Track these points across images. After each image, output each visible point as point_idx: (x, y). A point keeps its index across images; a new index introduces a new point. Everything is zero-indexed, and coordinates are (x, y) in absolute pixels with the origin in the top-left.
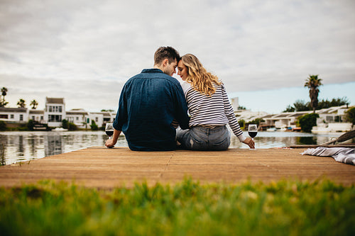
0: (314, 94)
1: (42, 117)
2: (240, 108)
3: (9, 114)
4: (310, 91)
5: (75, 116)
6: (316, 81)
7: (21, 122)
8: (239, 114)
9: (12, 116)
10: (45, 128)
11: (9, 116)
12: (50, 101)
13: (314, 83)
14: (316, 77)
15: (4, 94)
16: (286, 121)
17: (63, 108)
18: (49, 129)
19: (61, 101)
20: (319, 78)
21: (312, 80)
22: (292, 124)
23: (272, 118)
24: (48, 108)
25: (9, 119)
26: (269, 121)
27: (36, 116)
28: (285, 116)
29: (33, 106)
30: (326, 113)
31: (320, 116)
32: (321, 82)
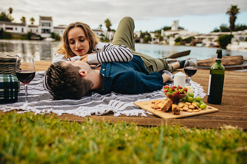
0: (233, 20)
1: (37, 30)
2: (180, 28)
3: (14, 27)
4: (230, 18)
5: (60, 30)
6: (235, 10)
7: (23, 33)
8: (178, 32)
9: (16, 29)
10: (38, 38)
11: (14, 29)
12: (42, 18)
13: (233, 12)
14: (236, 7)
15: (11, 12)
16: (211, 39)
17: (51, 24)
18: (42, 39)
19: (50, 19)
21: (232, 9)
22: (215, 41)
23: (201, 37)
24: (41, 24)
25: (14, 31)
26: (199, 39)
27: (33, 29)
28: (211, 35)
29: (31, 22)
30: (240, 34)
31: (235, 36)
32: (239, 11)
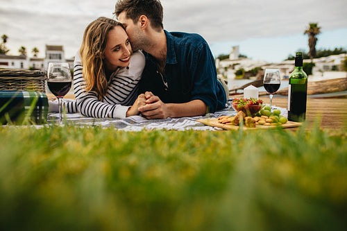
0: (313, 43)
1: (42, 65)
2: (241, 57)
3: (10, 61)
4: (309, 40)
6: (315, 29)
8: (239, 62)
9: (13, 64)
11: (10, 64)
12: (50, 48)
13: (313, 31)
14: (316, 25)
15: (5, 41)
16: (284, 70)
17: (62, 56)
19: (60, 48)
20: (318, 26)
21: (311, 28)
22: (290, 72)
23: (271, 67)
24: (48, 56)
25: (10, 67)
27: (36, 63)
28: (284, 64)
29: (34, 53)
30: (324, 62)
31: (317, 65)
32: (320, 30)
